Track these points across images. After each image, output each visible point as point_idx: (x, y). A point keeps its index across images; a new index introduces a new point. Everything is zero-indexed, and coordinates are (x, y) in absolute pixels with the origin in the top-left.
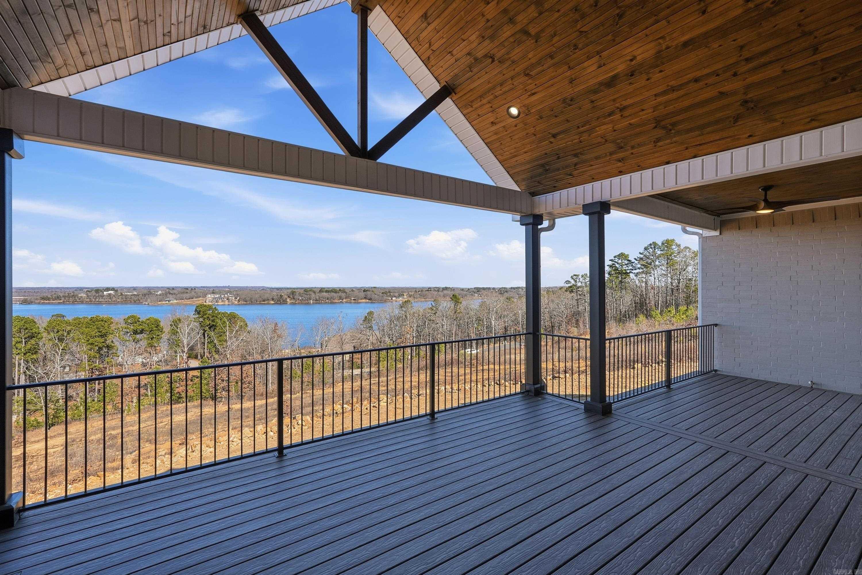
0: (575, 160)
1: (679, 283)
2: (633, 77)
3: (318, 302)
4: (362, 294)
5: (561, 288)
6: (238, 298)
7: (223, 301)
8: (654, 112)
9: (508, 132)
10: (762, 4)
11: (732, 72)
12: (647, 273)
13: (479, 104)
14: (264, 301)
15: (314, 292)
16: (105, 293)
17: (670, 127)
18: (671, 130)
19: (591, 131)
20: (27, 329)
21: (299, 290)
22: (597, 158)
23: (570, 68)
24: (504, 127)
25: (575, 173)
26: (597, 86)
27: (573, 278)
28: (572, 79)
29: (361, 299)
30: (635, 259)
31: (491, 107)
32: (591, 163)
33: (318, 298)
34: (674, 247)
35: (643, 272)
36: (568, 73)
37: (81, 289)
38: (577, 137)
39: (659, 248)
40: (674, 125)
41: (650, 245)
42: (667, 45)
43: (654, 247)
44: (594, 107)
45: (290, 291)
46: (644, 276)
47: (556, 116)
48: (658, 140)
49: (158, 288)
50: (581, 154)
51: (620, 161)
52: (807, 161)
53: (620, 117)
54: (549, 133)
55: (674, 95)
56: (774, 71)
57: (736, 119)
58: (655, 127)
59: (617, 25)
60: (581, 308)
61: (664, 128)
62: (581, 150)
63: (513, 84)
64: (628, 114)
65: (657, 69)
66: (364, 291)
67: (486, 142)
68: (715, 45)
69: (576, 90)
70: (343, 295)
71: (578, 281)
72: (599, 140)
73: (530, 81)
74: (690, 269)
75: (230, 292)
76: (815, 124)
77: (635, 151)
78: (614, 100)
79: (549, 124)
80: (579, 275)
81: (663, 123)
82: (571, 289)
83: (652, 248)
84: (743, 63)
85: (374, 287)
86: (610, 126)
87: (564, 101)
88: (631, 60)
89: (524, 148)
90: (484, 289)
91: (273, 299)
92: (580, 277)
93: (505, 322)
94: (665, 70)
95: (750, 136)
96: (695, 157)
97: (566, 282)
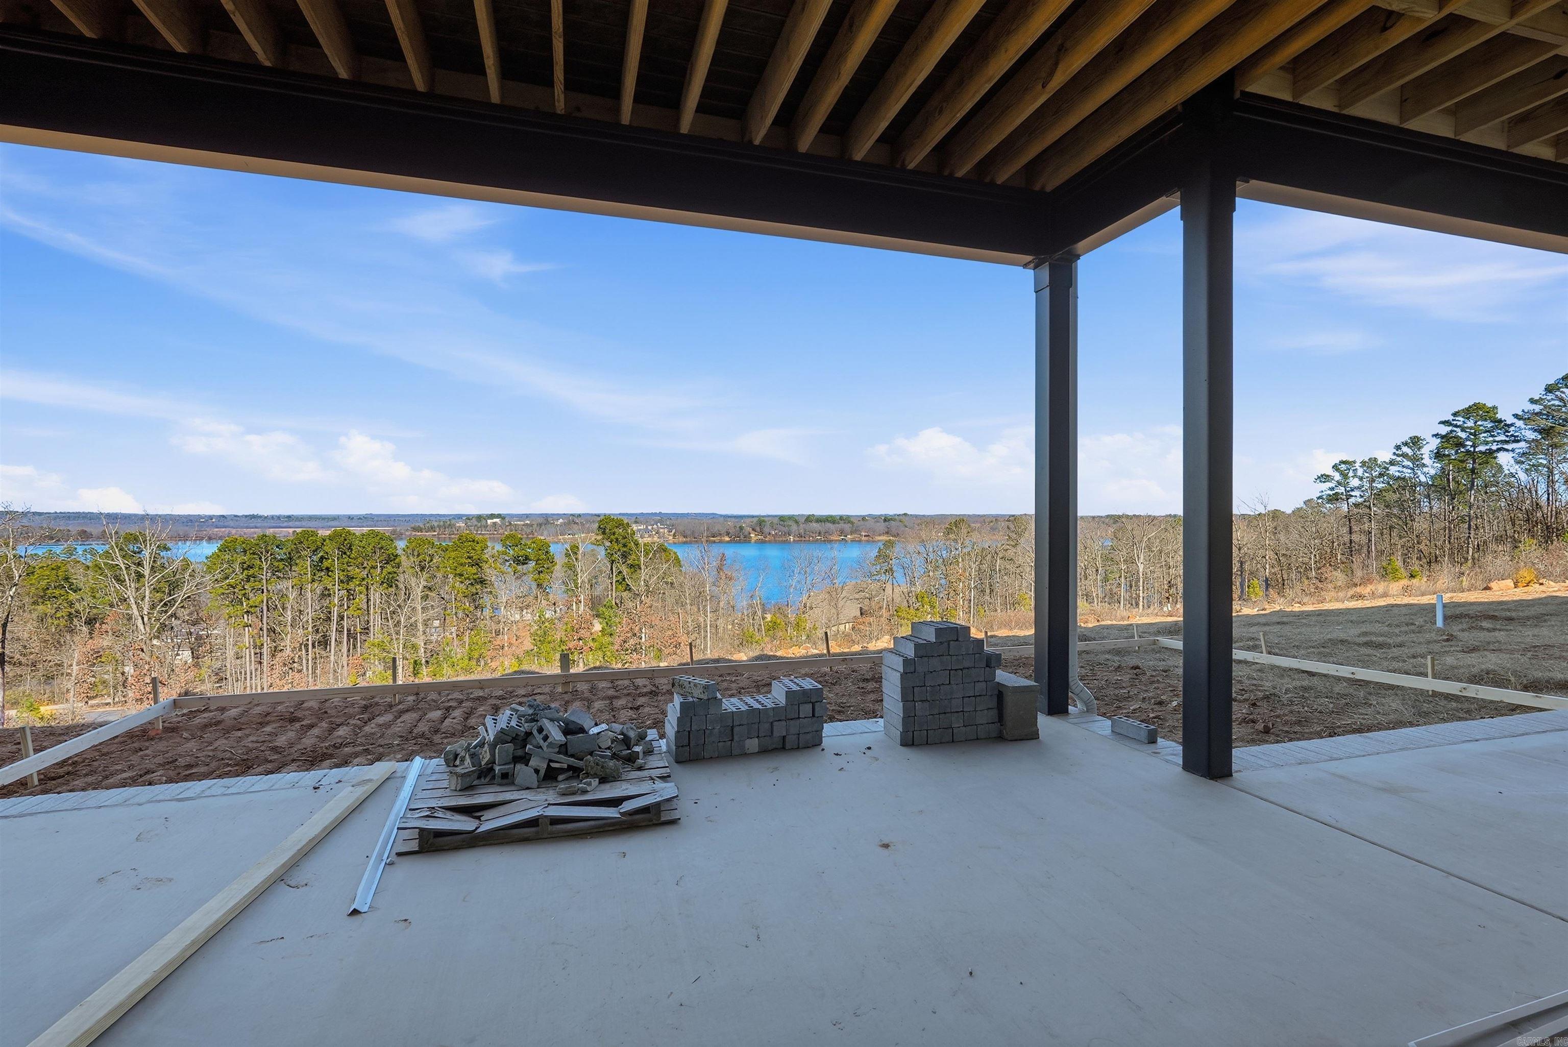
3: (802, 538)
4: (882, 526)
6: (674, 531)
7: (650, 536)
14: (713, 537)
15: (797, 522)
16: (489, 521)
20: (382, 548)
21: (770, 518)
27: (1338, 470)
29: (880, 535)
33: (802, 531)
37: (459, 517)
45: (755, 520)
49: (559, 516)
66: (885, 520)
70: (847, 527)
71: (1351, 474)
75: (661, 522)
80: (1355, 462)
85: (905, 514)
91: (728, 534)
92: (1358, 465)
97: (1319, 477)
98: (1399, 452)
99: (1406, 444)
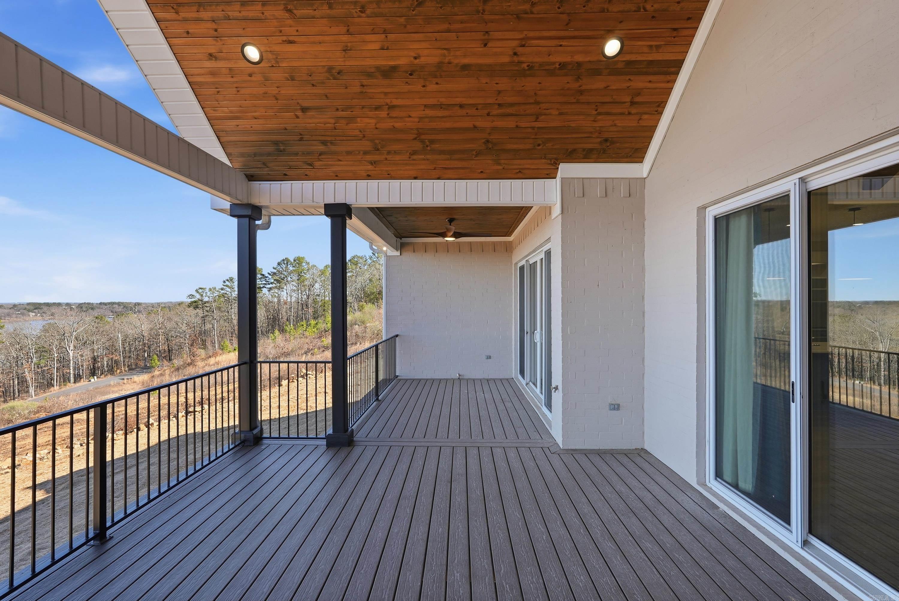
0: (322, 148)
1: (308, 298)
2: (411, 77)
5: (180, 304)
8: (419, 122)
9: (234, 79)
10: (522, 63)
11: (486, 112)
12: (280, 288)
13: (194, 15)
17: (428, 143)
18: (427, 146)
19: (351, 120)
22: (349, 153)
23: (348, 32)
24: (230, 69)
25: (317, 164)
26: (373, 70)
27: (198, 292)
28: (347, 46)
30: (269, 273)
31: (216, 30)
32: (340, 158)
34: (304, 264)
35: (276, 287)
36: (345, 38)
38: (332, 121)
39: (291, 264)
40: (432, 142)
41: (283, 260)
42: (450, 59)
43: (287, 263)
44: (362, 92)
46: (277, 291)
47: (313, 85)
48: (414, 153)
50: (332, 143)
51: (372, 164)
52: (493, 202)
53: (386, 116)
54: (298, 103)
55: (440, 113)
56: (510, 123)
57: (478, 153)
58: (415, 139)
59: (413, 11)
60: (208, 326)
61: (423, 141)
62: (333, 138)
63: (263, 13)
64: (394, 116)
65: (435, 80)
67: (190, 80)
68: (484, 80)
69: (347, 63)
71: (204, 295)
72: (357, 132)
73: (290, 22)
74: (317, 286)
76: (520, 175)
77: (389, 157)
78: (386, 94)
79: (302, 92)
80: (205, 288)
81: (423, 137)
82: (195, 305)
83: (284, 264)
84: (497, 107)
86: (373, 121)
87: (330, 69)
88: (415, 58)
89: (255, 112)
90: (48, 305)
92: (207, 290)
93: (93, 350)
94: (440, 84)
95: (482, 172)
96: (439, 178)
97: (189, 296)
98: (224, 284)
99: (228, 280)
